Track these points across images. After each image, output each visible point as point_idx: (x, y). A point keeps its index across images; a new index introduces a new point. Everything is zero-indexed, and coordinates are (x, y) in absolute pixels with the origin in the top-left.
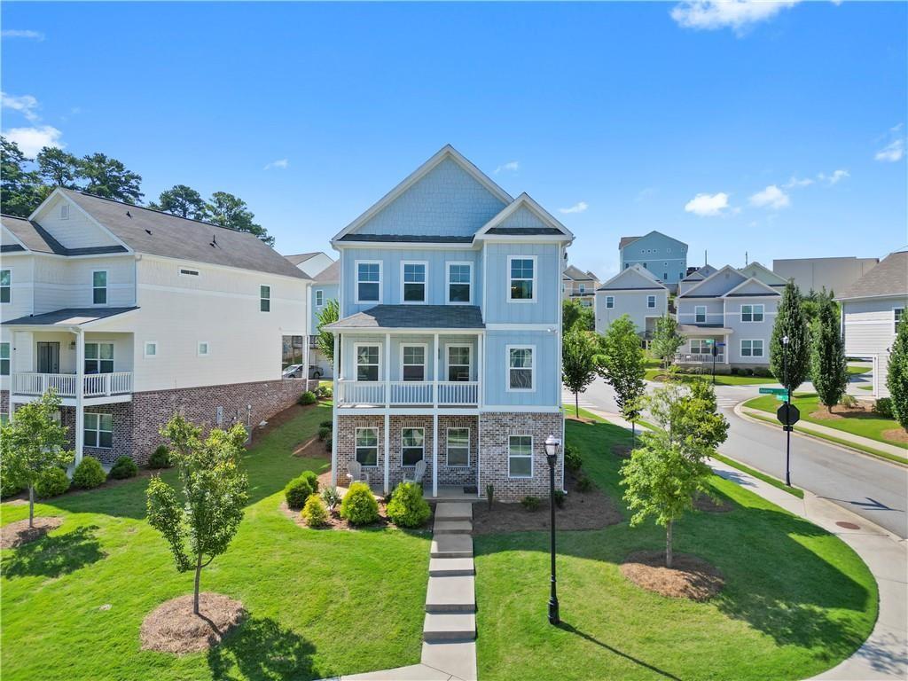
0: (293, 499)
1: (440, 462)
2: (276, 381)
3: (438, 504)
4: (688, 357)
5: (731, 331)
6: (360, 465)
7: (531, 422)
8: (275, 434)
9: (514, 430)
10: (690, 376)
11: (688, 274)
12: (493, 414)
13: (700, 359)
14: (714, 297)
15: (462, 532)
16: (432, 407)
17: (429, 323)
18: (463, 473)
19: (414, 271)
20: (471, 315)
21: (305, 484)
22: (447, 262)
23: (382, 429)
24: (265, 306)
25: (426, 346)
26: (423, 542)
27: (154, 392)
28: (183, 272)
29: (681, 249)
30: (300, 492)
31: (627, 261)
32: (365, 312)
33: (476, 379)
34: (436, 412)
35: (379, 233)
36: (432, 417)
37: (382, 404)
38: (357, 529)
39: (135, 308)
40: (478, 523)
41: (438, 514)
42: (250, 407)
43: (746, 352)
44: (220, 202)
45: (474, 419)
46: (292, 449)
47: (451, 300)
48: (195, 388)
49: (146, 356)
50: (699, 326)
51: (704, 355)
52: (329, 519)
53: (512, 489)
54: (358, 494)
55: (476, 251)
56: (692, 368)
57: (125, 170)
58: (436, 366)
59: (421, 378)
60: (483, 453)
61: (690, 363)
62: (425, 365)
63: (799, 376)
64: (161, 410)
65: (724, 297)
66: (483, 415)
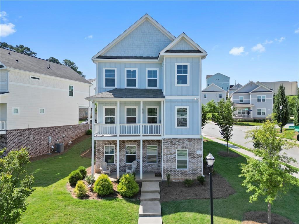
0: (72, 181)
1: (143, 161)
2: (76, 125)
3: (143, 183)
4: (236, 115)
5: (253, 106)
6: (106, 163)
7: (187, 143)
8: (75, 147)
9: (179, 146)
10: (238, 122)
11: (230, 88)
12: (169, 139)
13: (242, 116)
14: (246, 93)
15: (155, 200)
16: (140, 136)
17: (138, 96)
18: (154, 166)
19: (131, 73)
20: (158, 93)
21: (78, 174)
22: (146, 69)
23: (116, 146)
24: (71, 94)
25: (137, 108)
26: (135, 206)
27: (18, 130)
28: (32, 78)
29: (227, 79)
30: (76, 178)
31: (209, 83)
32: (108, 92)
33: (160, 122)
34: (141, 138)
35: (114, 55)
36: (140, 140)
37: (116, 135)
38: (101, 199)
39: (8, 92)
40: (163, 194)
41: (143, 189)
42: (64, 136)
43: (259, 113)
44: (66, 63)
45: (159, 142)
46: (80, 154)
47: (149, 86)
48: (38, 128)
49: (13, 114)
50: (241, 104)
51: (243, 114)
52: (88, 193)
53: (178, 175)
54: (102, 180)
55: (160, 63)
56: (239, 119)
57: (31, 51)
58: (142, 116)
59: (134, 122)
60: (164, 158)
61: (237, 117)
62: (137, 116)
63: (285, 122)
64: (21, 138)
65: (250, 93)
66: (164, 139)
